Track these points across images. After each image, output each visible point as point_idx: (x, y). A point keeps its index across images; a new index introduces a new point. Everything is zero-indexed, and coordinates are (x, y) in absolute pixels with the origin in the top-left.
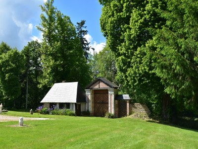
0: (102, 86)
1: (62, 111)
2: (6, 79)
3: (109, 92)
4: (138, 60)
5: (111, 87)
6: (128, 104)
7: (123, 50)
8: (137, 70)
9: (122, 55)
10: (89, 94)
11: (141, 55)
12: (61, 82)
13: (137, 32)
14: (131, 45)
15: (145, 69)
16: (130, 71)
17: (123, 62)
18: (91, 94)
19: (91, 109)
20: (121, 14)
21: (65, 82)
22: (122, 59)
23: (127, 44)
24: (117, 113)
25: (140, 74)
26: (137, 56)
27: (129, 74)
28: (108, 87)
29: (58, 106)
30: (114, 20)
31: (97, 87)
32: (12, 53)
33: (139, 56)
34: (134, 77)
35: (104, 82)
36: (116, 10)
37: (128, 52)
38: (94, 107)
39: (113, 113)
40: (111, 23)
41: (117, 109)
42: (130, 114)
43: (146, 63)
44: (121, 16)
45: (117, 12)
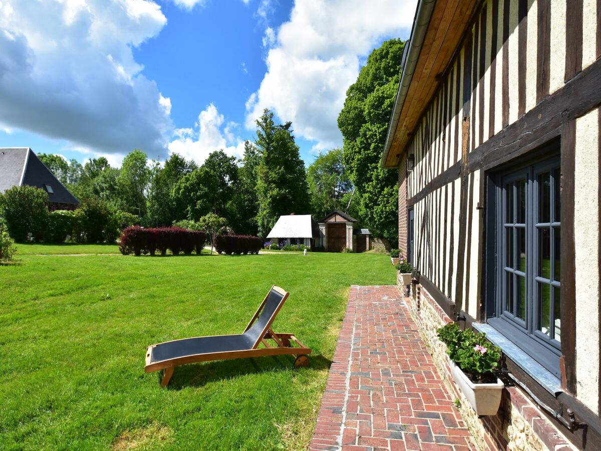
0: (339, 219)
1: (293, 246)
2: (198, 207)
3: (347, 227)
4: (385, 199)
5: (349, 221)
6: (368, 239)
7: (370, 189)
8: (384, 208)
9: (368, 192)
10: (323, 229)
11: (389, 195)
12: (290, 214)
13: (385, 174)
14: (378, 185)
15: (392, 208)
16: (377, 209)
17: (369, 200)
18: (326, 228)
19: (325, 244)
20: (369, 152)
21: (294, 215)
22: (369, 196)
23: (374, 183)
24: (355, 248)
25: (386, 212)
26: (384, 195)
27: (376, 211)
28: (346, 220)
29: (289, 241)
30: (361, 158)
31: (332, 220)
32: (202, 173)
33: (386, 196)
34: (380, 214)
35: (341, 216)
36: (363, 147)
37: (375, 191)
38: (329, 242)
39: (351, 248)
40: (358, 160)
41: (355, 245)
42: (370, 249)
43: (393, 203)
44: (368, 154)
45: (364, 150)
